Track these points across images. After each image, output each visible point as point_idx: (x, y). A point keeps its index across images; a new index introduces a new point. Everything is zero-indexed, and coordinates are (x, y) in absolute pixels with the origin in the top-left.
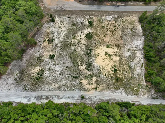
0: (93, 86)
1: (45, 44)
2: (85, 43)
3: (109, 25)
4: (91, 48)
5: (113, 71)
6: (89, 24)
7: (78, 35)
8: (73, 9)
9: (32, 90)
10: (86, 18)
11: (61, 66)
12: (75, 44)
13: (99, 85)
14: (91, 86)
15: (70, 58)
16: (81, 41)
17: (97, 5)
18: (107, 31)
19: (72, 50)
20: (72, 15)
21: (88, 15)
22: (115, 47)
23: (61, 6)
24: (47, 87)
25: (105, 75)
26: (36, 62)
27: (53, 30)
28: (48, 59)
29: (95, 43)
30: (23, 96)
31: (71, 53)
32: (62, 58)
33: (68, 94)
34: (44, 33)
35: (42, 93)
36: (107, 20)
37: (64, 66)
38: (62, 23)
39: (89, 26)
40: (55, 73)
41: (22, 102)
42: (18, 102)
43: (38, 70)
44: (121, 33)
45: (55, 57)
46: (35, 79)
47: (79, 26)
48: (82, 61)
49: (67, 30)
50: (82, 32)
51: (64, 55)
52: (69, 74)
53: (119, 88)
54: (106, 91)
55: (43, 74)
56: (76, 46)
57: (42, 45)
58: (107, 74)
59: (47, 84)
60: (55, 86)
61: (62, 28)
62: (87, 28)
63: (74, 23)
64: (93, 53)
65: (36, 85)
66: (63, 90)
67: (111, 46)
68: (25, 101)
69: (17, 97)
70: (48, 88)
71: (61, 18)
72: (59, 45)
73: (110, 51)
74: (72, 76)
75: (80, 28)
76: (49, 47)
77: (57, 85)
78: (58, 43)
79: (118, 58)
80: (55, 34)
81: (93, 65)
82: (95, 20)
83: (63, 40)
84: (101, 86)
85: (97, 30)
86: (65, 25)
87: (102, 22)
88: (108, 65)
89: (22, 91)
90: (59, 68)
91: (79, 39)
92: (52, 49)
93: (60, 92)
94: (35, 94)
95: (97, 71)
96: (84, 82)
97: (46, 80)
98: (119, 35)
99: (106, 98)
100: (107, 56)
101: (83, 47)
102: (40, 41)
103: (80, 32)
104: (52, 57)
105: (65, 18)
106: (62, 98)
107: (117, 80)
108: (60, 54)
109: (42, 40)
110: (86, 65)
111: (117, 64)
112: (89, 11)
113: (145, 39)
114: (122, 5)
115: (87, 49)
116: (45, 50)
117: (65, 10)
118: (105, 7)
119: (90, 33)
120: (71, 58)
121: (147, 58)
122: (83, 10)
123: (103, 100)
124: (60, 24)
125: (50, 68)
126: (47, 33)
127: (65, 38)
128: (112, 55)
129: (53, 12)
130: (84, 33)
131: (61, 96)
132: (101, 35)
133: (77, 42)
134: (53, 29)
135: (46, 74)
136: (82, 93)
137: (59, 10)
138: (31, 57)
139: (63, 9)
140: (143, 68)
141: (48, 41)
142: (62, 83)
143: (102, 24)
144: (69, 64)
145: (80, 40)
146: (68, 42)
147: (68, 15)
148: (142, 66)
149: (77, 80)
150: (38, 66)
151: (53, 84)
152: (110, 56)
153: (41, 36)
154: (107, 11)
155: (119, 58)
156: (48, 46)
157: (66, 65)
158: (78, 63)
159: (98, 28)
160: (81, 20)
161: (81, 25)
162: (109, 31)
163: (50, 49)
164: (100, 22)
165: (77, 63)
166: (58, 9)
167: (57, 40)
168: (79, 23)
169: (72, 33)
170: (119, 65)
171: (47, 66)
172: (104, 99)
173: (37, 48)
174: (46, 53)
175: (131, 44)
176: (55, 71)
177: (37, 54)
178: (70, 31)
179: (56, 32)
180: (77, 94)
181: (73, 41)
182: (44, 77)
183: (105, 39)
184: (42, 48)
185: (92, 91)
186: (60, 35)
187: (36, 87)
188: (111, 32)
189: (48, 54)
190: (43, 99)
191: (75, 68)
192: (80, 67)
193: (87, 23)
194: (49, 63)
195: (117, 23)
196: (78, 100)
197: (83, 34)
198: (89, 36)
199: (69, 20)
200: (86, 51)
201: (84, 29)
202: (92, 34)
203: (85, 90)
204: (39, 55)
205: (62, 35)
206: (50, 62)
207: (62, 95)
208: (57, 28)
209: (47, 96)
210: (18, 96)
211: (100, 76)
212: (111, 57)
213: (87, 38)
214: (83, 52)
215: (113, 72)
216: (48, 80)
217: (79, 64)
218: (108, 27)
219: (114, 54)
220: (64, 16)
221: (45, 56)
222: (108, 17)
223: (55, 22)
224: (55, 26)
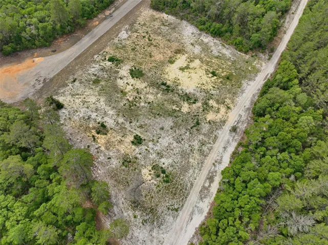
0: (223, 110)
1: (103, 141)
2: (145, 84)
3: (135, 42)
4: (159, 82)
5: (213, 77)
6: (113, 61)
7: (122, 85)
8: (61, 68)
9: (183, 199)
10: (97, 59)
11: (163, 135)
12: (136, 98)
13: (224, 102)
14: (221, 112)
16: (136, 87)
17: (85, 35)
18: (145, 49)
19: (143, 107)
20: (73, 74)
21: (94, 55)
22: (179, 55)
23: (36, 80)
24: (191, 171)
25: (213, 87)
26: (130, 172)
27: (81, 115)
28: (137, 150)
29: (155, 73)
30: (187, 219)
31: (149, 111)
32: (151, 127)
33: (218, 146)
34: (75, 133)
35: (199, 184)
36: (125, 39)
37: (168, 131)
38: (77, 96)
39: (117, 64)
40: (172, 150)
41: (197, 226)
42: (193, 233)
43: (150, 174)
44: (160, 38)
45: (142, 136)
46: (165, 185)
47: (106, 76)
48: (173, 102)
49: (99, 96)
50: (120, 77)
51: (147, 121)
52: (185, 130)
53: (241, 83)
54: (238, 99)
55: (162, 168)
56: (140, 98)
57: (100, 147)
58: (214, 86)
59: (185, 169)
60: (196, 160)
61: (87, 101)
62: (119, 68)
63: (93, 79)
64: (169, 83)
65: (177, 187)
66: (210, 150)
67: (174, 59)
68: (198, 220)
69: (183, 231)
70: (194, 172)
71: (63, 92)
72: (121, 120)
73: (180, 63)
74: (191, 128)
75: (110, 77)
76: (114, 136)
77: (197, 155)
78: (115, 120)
80: (93, 117)
81: (190, 93)
82: (112, 52)
83: (115, 110)
84: (228, 101)
85: (133, 59)
86: (85, 94)
87: (124, 47)
88: (200, 77)
89: (175, 217)
91: (132, 88)
92: (122, 135)
93: (210, 155)
94: (193, 196)
95: (202, 94)
96: (210, 116)
97: (177, 168)
98: (163, 41)
99: (248, 104)
100: (185, 70)
101: (151, 90)
102: (88, 146)
103: (119, 80)
104: (138, 141)
105: (70, 86)
106: (222, 157)
107: (228, 78)
108: (141, 127)
109: (90, 142)
110: (184, 100)
111: (205, 67)
112: (87, 51)
113: (188, 21)
114: (114, 11)
115: (158, 88)
116: (115, 145)
117: (51, 80)
118: (98, 29)
119: (131, 70)
120: (158, 115)
121: (217, 34)
122: (77, 55)
123: (248, 109)
124: (77, 101)
125: (158, 153)
126: (79, 128)
127: (113, 105)
128: (188, 65)
130: (124, 76)
131: (218, 158)
132: (145, 59)
133: (135, 94)
134: (79, 115)
135: (166, 164)
136: (227, 128)
137: (43, 87)
138: (113, 175)
139: (47, 81)
140: (227, 46)
141: (98, 133)
142: (197, 147)
143: (127, 49)
144: (168, 123)
145: (134, 88)
146: (124, 105)
147: (68, 79)
148: (223, 45)
149: (203, 124)
150: (140, 171)
151: (191, 160)
152: (187, 67)
153: (78, 139)
154: (107, 32)
155: (198, 60)
156: (110, 138)
157: (167, 127)
158: (175, 110)
159: (131, 56)
160: (96, 68)
161: (105, 73)
162: (146, 47)
163: (119, 138)
164: (120, 48)
166: (38, 87)
167: (106, 119)
168: (100, 73)
169: (111, 91)
170: (209, 66)
171: (151, 156)
172: (247, 107)
173: (101, 158)
174: (123, 146)
175: (184, 38)
176: (169, 147)
177: (114, 163)
178: (102, 91)
179: (90, 113)
180: (224, 134)
181: (128, 98)
182: (170, 169)
183: (157, 58)
184: (107, 149)
185: (229, 114)
186: (101, 110)
187: (181, 190)
188: (150, 46)
189: (126, 145)
190: (210, 186)
191: (181, 118)
192: (182, 111)
193: (109, 63)
194: (146, 150)
195: (140, 31)
196: (235, 138)
197: (125, 79)
198: (136, 73)
199: (80, 83)
200: (161, 90)
201: (117, 72)
202: (135, 68)
204: (118, 160)
205: (102, 107)
206: (147, 148)
207: (216, 155)
208: (83, 107)
209: (208, 179)
210: (181, 229)
211: (212, 95)
212: (191, 67)
213: (137, 78)
214: (159, 95)
215: (215, 77)
216: (178, 165)
218: (138, 45)
219: (189, 62)
220: (64, 86)
221: (128, 151)
222: (119, 36)
223: (66, 106)
224: (75, 109)
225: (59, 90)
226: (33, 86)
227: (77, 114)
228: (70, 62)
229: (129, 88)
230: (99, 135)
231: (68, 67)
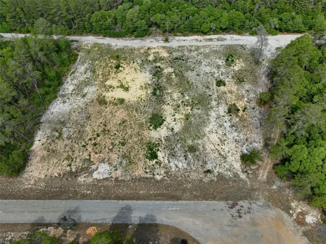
0: (153, 51)
2: (165, 107)
3: (109, 149)
4: (154, 98)
5: (122, 66)
6: (155, 152)
7: (179, 124)
8: (203, 204)
9: (233, 46)
10: (162, 172)
11: (202, 72)
12: (185, 105)
14: (156, 51)
15: (190, 83)
16: (173, 111)
18: (116, 133)
19: (189, 96)
20: (201, 181)
21: (157, 181)
22: (108, 100)
23: (240, 217)
24: (215, 49)
27: (236, 134)
28: (227, 80)
29: (144, 107)
30: (241, 41)
32: (203, 82)
34: (253, 126)
35: (218, 43)
36: (110, 164)
37: (197, 71)
38: (222, 153)
39: (156, 146)
41: (240, 36)
42: (245, 36)
45: (215, 83)
46: (234, 56)
47: (179, 146)
48: (169, 79)
49: (206, 135)
50: (172, 131)
51: (200, 86)
52: (188, 63)
53: (118, 50)
54: (136, 47)
55: (226, 62)
56: (183, 102)
57: (246, 101)
58: (132, 63)
59: (216, 52)
61: (219, 141)
62: (161, 140)
63: (192, 154)
64: (150, 91)
67: (115, 102)
71: (230, 170)
72: (214, 103)
73: (119, 94)
74: (183, 60)
75: (178, 140)
76: (231, 99)
79: (108, 83)
80: (229, 124)
81: (151, 74)
82: (141, 164)
83: (209, 113)
84: (142, 51)
85: (139, 135)
87: (124, 157)
88: (127, 74)
89: (246, 45)
90: (205, 69)
91: (177, 114)
92: (225, 95)
94: (227, 43)
95: (146, 66)
96: (165, 54)
98: (92, 123)
99: (137, 41)
100: (127, 86)
101: (168, 99)
102: (253, 109)
103: (176, 130)
104: (220, 83)
105: (217, 170)
106: (192, 40)
107: (117, 58)
108: (208, 87)
109: (249, 110)
110: (162, 74)
111: (113, 75)
112: (156, 197)
115: (162, 96)
117: (226, 199)
119: (155, 128)
122: (171, 202)
123: (142, 40)
124: (227, 150)
126: (248, 126)
127: (206, 117)
128: (118, 87)
129: (256, 190)
130: (167, 128)
132: (131, 124)
133: (181, 108)
134: (237, 136)
135: (221, 61)
136: (167, 45)
137: (241, 199)
138: (255, 82)
139: (231, 202)
140: (73, 70)
141: (239, 110)
142: (196, 52)
143: (125, 151)
144: (190, 75)
145: (176, 112)
146: (199, 109)
147: (212, 181)
148: (73, 73)
149: (175, 56)
150: (238, 71)
152: (122, 86)
153: (256, 120)
155: (106, 83)
156: (235, 100)
157: (195, 73)
159: (136, 139)
160: (176, 162)
161: (176, 149)
162: (112, 134)
163: (229, 95)
164: (129, 158)
165: (176, 75)
166: (244, 204)
167: (222, 113)
168: (179, 155)
169: (193, 128)
170: (109, 74)
171: (224, 71)
172: (140, 41)
174: (233, 89)
175: (76, 106)
176: (209, 65)
177: (248, 86)
178: (199, 135)
179: (228, 129)
181: (189, 111)
183: (124, 115)
184: (243, 97)
186: (218, 123)
188: (109, 131)
190: (215, 39)
192: (173, 71)
193: (160, 155)
195: (86, 156)
197: (170, 126)
198: (157, 121)
199: (206, 163)
200: (163, 93)
201: (167, 139)
202: (151, 126)
203: (164, 47)
205: (215, 124)
206: (221, 76)
208: (228, 138)
210: (248, 41)
211: (143, 61)
212: (119, 85)
213: (162, 117)
214: (169, 91)
217: (173, 74)
218: (112, 144)
219: (114, 88)
220: (222, 177)
221: (233, 84)
222: (106, 176)
223: (239, 154)
224: (235, 143)
225: (230, 178)
226: (249, 212)
227: (238, 138)
228: (188, 202)
229: (177, 116)
230: (239, 108)
231: (196, 198)
